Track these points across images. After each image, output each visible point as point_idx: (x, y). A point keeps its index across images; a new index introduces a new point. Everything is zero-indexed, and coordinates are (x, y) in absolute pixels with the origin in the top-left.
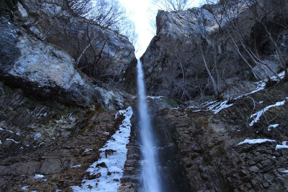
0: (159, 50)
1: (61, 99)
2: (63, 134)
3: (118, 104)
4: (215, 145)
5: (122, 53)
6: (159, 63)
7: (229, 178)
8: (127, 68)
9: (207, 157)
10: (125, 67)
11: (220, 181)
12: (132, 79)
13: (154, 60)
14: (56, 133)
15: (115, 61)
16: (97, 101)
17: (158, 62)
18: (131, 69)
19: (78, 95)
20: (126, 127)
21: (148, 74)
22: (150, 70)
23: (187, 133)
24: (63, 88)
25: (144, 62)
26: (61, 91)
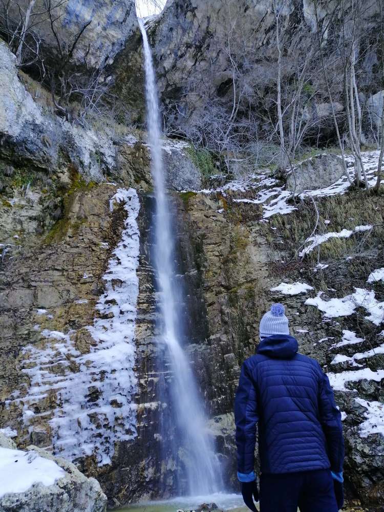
0: (195, 16)
1: (5, 153)
2: (25, 226)
3: (105, 159)
4: (247, 282)
5: (108, 12)
6: (189, 49)
7: (248, 327)
8: (117, 52)
9: (233, 297)
10: (113, 51)
11: (239, 328)
12: (126, 80)
13: (179, 40)
14: (15, 225)
15: (91, 34)
16: (69, 157)
17: (188, 46)
18: (127, 56)
19: (35, 147)
20: (133, 237)
21: (163, 72)
22: (167, 64)
23: (217, 256)
24: (8, 134)
25: (158, 42)
26: (4, 139)
